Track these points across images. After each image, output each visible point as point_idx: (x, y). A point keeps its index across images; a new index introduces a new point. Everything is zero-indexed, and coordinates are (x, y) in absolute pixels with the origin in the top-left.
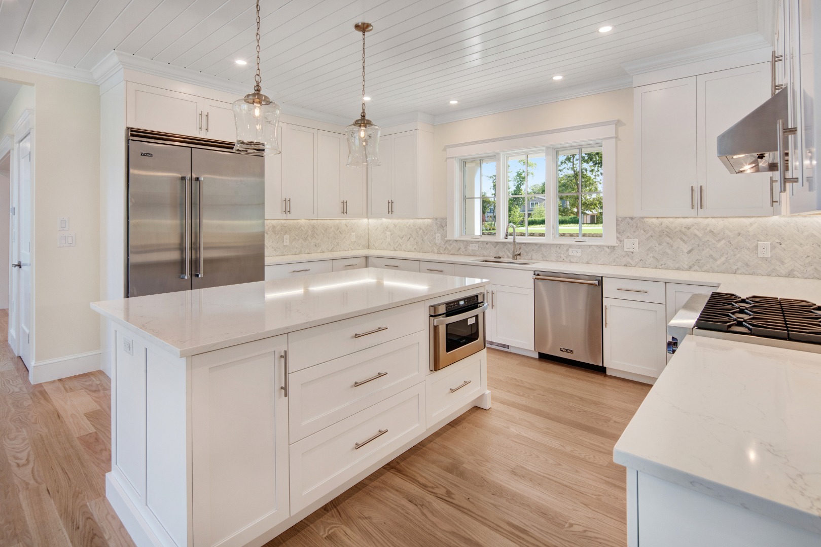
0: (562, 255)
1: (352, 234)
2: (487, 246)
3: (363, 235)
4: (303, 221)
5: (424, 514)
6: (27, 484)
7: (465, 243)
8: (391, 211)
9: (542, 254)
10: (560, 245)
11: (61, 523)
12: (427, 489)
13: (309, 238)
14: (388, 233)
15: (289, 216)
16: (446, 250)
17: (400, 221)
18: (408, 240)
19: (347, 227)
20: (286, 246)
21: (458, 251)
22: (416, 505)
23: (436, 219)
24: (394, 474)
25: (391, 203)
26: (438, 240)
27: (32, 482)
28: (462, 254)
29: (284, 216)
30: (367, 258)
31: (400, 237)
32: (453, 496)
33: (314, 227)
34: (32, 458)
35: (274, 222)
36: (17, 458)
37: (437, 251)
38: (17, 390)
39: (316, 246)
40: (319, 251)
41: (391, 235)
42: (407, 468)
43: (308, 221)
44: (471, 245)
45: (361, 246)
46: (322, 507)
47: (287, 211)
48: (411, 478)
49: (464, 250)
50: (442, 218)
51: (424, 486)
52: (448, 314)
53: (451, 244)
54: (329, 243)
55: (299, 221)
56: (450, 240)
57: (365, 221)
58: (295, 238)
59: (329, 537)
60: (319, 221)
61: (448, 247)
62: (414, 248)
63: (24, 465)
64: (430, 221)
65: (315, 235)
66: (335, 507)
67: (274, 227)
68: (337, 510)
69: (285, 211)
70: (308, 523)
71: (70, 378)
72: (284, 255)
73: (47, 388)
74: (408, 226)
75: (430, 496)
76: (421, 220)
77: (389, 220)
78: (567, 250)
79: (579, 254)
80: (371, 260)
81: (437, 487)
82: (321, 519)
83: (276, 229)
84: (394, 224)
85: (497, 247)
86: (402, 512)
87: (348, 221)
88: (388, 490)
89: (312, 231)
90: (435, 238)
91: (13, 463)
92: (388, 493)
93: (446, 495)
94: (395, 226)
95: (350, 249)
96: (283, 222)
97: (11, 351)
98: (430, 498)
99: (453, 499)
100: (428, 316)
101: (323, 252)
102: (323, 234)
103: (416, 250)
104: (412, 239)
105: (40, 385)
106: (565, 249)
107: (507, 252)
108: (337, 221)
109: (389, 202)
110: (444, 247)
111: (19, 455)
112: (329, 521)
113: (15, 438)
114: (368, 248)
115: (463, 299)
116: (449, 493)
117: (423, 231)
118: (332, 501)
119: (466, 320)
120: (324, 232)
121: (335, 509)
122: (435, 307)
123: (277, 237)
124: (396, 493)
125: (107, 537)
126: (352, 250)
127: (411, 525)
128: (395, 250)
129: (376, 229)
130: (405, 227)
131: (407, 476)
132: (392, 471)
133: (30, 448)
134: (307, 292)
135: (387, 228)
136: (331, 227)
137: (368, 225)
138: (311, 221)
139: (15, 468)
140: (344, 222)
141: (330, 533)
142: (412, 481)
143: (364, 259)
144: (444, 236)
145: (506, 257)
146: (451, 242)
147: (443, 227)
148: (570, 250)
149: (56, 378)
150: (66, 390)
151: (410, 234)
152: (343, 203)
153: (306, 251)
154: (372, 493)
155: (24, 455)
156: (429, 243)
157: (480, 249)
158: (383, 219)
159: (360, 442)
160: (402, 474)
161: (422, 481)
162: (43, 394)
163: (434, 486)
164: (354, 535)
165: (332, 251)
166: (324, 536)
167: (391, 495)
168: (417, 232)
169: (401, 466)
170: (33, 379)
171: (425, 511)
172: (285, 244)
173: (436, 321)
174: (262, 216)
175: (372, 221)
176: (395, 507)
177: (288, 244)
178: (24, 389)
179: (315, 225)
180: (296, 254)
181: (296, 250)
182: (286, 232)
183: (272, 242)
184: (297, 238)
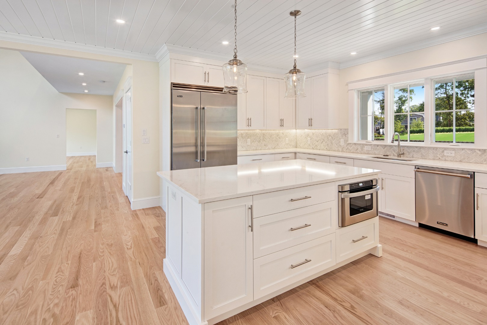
0: (438, 155)
1: (286, 138)
2: (378, 148)
3: (293, 139)
4: (258, 131)
5: (335, 317)
6: (131, 258)
7: (361, 145)
8: (310, 125)
9: (421, 154)
10: (437, 148)
11: (145, 280)
12: (337, 301)
13: (261, 141)
14: (309, 139)
15: (250, 128)
16: (348, 149)
17: (317, 131)
18: (322, 143)
19: (283, 134)
20: (249, 145)
21: (356, 150)
22: (330, 310)
23: (341, 129)
24: (315, 288)
25: (310, 120)
26: (342, 143)
27: (133, 258)
28: (359, 152)
29: (248, 128)
30: (295, 153)
31: (316, 141)
32: (355, 310)
33: (264, 134)
34: (133, 246)
35: (242, 132)
36: (127, 245)
37: (341, 150)
38: (126, 212)
39: (265, 145)
40: (267, 149)
41: (311, 139)
42: (324, 285)
43: (260, 131)
44: (365, 146)
45: (292, 146)
46: (271, 299)
47: (249, 125)
48: (326, 292)
49: (360, 150)
50: (345, 129)
51: (335, 299)
52: (351, 191)
53: (351, 146)
54: (273, 144)
55: (255, 131)
56: (350, 143)
57: (294, 130)
59: (275, 317)
60: (267, 131)
61: (349, 148)
62: (325, 148)
63: (130, 249)
64: (336, 131)
65: (265, 139)
66: (279, 301)
67: (242, 134)
68: (280, 303)
69: (248, 125)
70: (264, 307)
71: (147, 209)
72: (247, 150)
73: (138, 213)
74: (321, 134)
75: (339, 306)
76: (331, 130)
77: (309, 130)
78: (443, 152)
79: (453, 155)
80: (298, 154)
81: (344, 302)
82: (271, 306)
83: (243, 136)
84: (312, 133)
85: (385, 149)
86: (321, 312)
87: (284, 131)
88: (312, 298)
89: (263, 137)
90: (340, 142)
91: (125, 246)
92: (311, 299)
93: (350, 308)
94: (313, 134)
95: (285, 148)
96: (247, 131)
97: (124, 193)
98: (339, 308)
99: (356, 312)
100: (338, 191)
101: (269, 149)
102: (269, 139)
103: (327, 150)
104: (324, 142)
105: (135, 211)
106: (441, 151)
107: (393, 152)
108: (278, 131)
109: (309, 119)
110: (347, 148)
111: (128, 244)
112: (275, 308)
113: (126, 235)
114: (296, 148)
115: (362, 182)
116: (352, 307)
117: (332, 137)
118: (277, 296)
119: (364, 196)
120: (270, 137)
121: (279, 302)
122: (342, 186)
123: (244, 140)
124: (316, 299)
125: (164, 291)
126: (286, 148)
127: (327, 322)
128: (313, 149)
129: (301, 136)
130: (320, 134)
131: (323, 290)
132: (314, 285)
133: (132, 241)
134: (260, 173)
135: (308, 135)
136: (274, 135)
137: (296, 133)
138: (262, 131)
139: (126, 250)
140: (281, 131)
141: (276, 315)
142: (327, 294)
143: (293, 154)
144: (346, 141)
145: (392, 155)
146: (351, 145)
147: (346, 135)
148: (445, 151)
149: (141, 208)
150: (146, 214)
151: (323, 139)
152: (281, 120)
153: (260, 148)
154: (301, 297)
155: (129, 244)
156: (336, 145)
157: (372, 149)
158: (306, 130)
159: (294, 265)
160: (321, 289)
161: (334, 296)
162: (137, 215)
163: (342, 300)
164: (291, 319)
165: (274, 148)
166: (273, 316)
167: (314, 301)
168: (328, 138)
169: (319, 284)
170: (133, 208)
171: (336, 315)
172: (248, 144)
173: (343, 195)
174: (236, 128)
175: (299, 131)
176: (316, 308)
177: (250, 144)
178: (129, 212)
179: (265, 133)
180: (254, 150)
181: (254, 148)
182: (249, 137)
183: (241, 143)
184: (255, 141)
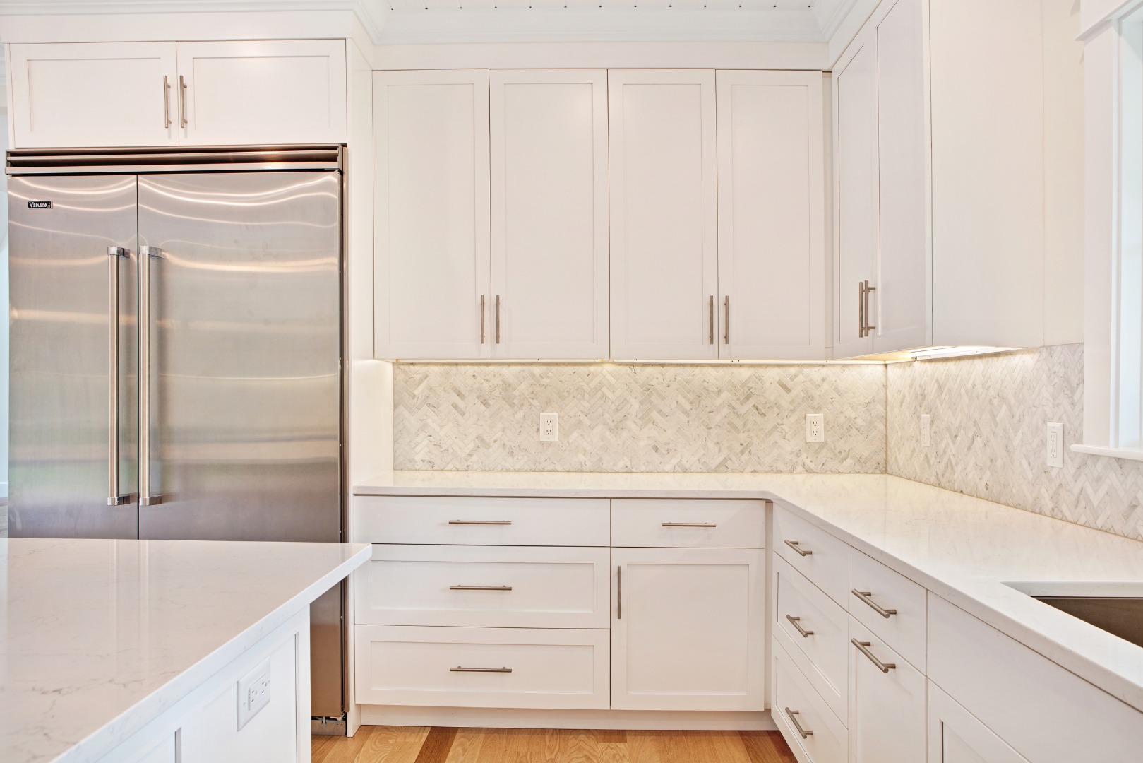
1: (810, 415)
3: (859, 421)
13: (629, 423)
19: (788, 390)
20: (550, 444)
33: (648, 389)
39: (656, 449)
40: (668, 467)
43: (624, 371)
45: (849, 461)
54: (711, 445)
57: (872, 369)
58: (580, 422)
65: (655, 415)
67: (508, 386)
72: (542, 470)
83: (514, 392)
87: (792, 371)
89: (641, 403)
95: (800, 469)
96: (538, 369)
101: (685, 471)
102: (685, 412)
108: (745, 373)
120: (688, 407)
123: (520, 415)
126: (809, 471)
136: (719, 392)
137: (885, 386)
138: (638, 369)
153: (620, 465)
165: (721, 468)
172: (543, 437)
177: (555, 438)
179: (654, 382)
180: (582, 471)
181: (581, 458)
182: (548, 402)
183: (503, 430)
184: (587, 421)
